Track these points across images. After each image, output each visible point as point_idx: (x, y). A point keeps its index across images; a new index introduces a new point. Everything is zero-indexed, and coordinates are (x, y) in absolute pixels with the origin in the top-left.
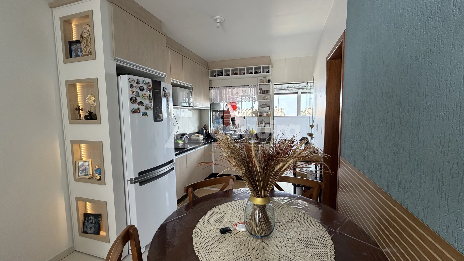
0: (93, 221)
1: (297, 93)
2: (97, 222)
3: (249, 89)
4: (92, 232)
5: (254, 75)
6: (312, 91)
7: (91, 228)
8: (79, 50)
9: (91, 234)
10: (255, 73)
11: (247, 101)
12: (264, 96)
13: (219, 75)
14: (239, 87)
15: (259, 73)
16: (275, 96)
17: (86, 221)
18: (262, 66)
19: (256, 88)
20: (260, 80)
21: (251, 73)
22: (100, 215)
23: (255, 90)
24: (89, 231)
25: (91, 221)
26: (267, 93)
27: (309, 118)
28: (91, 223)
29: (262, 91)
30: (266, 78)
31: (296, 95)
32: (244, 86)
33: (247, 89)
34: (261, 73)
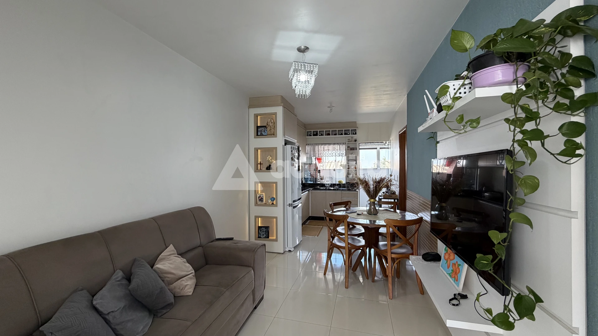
0: (265, 230)
1: (376, 148)
2: (267, 231)
3: (339, 146)
4: (264, 237)
5: (344, 136)
6: (389, 147)
7: (263, 234)
8: (263, 131)
9: (264, 238)
10: (345, 134)
11: (336, 156)
12: (352, 152)
13: (314, 135)
14: (330, 144)
15: (348, 134)
16: (360, 150)
17: (260, 231)
18: (350, 129)
19: (344, 146)
20: (348, 139)
21: (342, 134)
22: (269, 227)
23: (343, 147)
24: (262, 237)
25: (263, 231)
26: (354, 150)
27: (388, 170)
28: (263, 232)
29: (350, 148)
30: (353, 138)
31: (376, 150)
32: (334, 144)
33: (337, 147)
34: (349, 134)
